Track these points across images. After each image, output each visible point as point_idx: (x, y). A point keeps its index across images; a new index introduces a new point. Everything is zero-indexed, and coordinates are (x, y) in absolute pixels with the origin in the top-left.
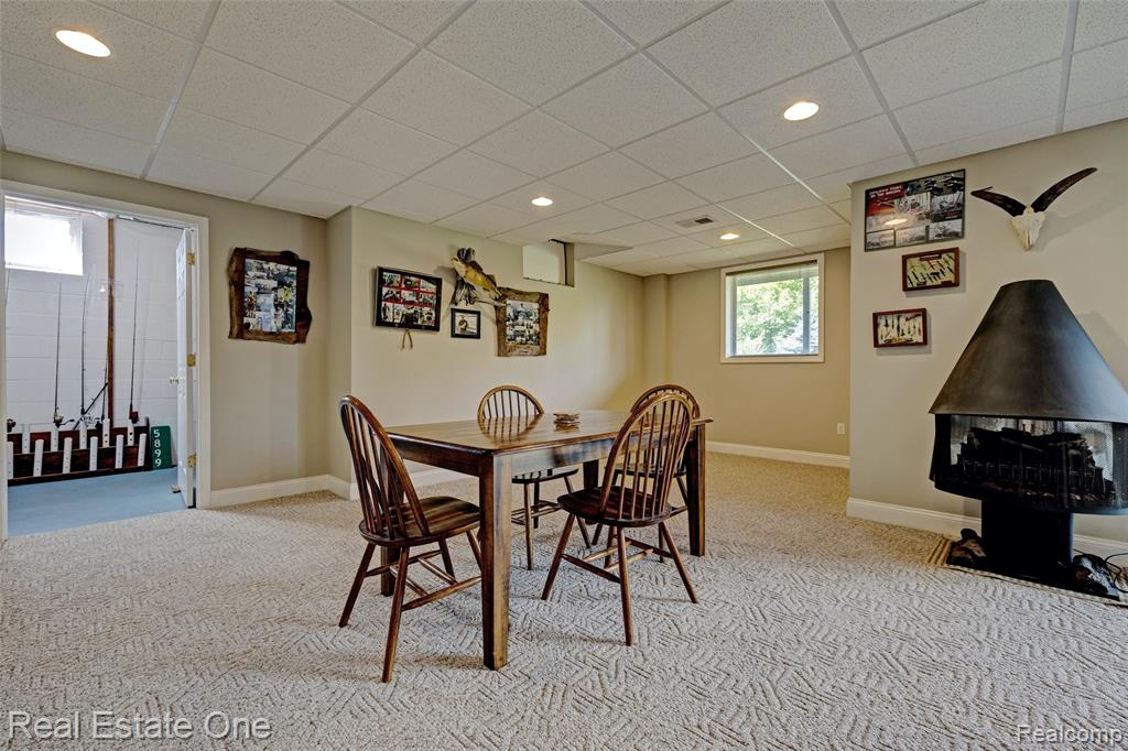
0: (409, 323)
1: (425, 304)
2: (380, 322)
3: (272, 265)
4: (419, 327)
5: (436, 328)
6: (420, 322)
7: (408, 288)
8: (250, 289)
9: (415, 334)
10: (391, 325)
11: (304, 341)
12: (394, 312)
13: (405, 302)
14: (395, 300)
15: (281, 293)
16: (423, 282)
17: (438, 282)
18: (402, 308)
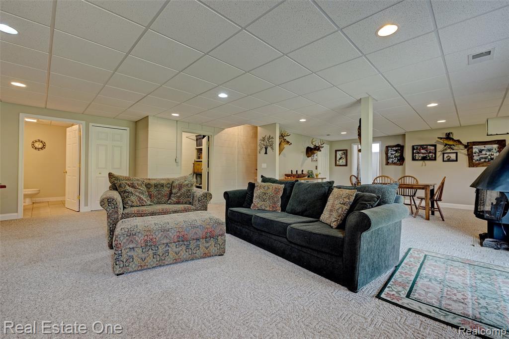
0: (424, 159)
1: (430, 153)
2: (414, 159)
3: (394, 148)
4: (427, 160)
5: (435, 159)
6: (428, 158)
7: (423, 149)
8: (389, 154)
9: (426, 162)
10: (417, 160)
11: (402, 165)
12: (417, 156)
13: (422, 153)
14: (418, 153)
15: (396, 154)
16: (429, 147)
17: (435, 146)
18: (422, 155)
